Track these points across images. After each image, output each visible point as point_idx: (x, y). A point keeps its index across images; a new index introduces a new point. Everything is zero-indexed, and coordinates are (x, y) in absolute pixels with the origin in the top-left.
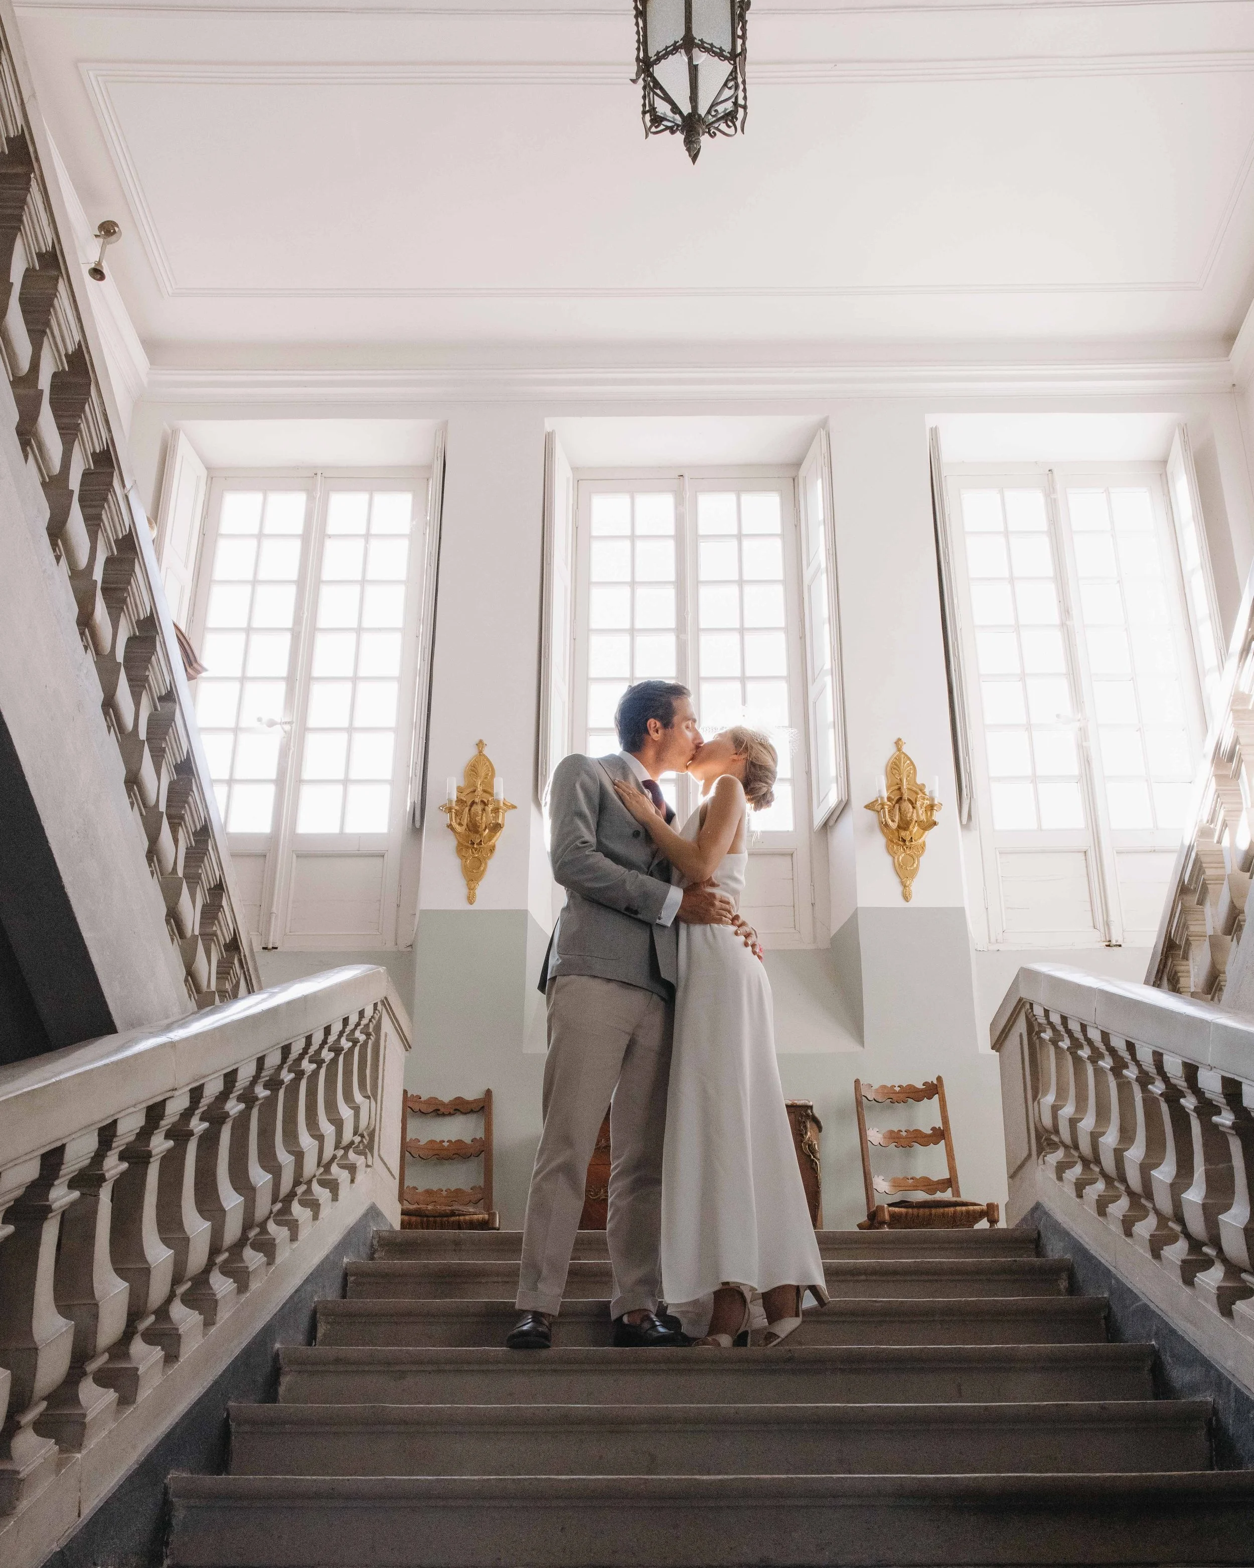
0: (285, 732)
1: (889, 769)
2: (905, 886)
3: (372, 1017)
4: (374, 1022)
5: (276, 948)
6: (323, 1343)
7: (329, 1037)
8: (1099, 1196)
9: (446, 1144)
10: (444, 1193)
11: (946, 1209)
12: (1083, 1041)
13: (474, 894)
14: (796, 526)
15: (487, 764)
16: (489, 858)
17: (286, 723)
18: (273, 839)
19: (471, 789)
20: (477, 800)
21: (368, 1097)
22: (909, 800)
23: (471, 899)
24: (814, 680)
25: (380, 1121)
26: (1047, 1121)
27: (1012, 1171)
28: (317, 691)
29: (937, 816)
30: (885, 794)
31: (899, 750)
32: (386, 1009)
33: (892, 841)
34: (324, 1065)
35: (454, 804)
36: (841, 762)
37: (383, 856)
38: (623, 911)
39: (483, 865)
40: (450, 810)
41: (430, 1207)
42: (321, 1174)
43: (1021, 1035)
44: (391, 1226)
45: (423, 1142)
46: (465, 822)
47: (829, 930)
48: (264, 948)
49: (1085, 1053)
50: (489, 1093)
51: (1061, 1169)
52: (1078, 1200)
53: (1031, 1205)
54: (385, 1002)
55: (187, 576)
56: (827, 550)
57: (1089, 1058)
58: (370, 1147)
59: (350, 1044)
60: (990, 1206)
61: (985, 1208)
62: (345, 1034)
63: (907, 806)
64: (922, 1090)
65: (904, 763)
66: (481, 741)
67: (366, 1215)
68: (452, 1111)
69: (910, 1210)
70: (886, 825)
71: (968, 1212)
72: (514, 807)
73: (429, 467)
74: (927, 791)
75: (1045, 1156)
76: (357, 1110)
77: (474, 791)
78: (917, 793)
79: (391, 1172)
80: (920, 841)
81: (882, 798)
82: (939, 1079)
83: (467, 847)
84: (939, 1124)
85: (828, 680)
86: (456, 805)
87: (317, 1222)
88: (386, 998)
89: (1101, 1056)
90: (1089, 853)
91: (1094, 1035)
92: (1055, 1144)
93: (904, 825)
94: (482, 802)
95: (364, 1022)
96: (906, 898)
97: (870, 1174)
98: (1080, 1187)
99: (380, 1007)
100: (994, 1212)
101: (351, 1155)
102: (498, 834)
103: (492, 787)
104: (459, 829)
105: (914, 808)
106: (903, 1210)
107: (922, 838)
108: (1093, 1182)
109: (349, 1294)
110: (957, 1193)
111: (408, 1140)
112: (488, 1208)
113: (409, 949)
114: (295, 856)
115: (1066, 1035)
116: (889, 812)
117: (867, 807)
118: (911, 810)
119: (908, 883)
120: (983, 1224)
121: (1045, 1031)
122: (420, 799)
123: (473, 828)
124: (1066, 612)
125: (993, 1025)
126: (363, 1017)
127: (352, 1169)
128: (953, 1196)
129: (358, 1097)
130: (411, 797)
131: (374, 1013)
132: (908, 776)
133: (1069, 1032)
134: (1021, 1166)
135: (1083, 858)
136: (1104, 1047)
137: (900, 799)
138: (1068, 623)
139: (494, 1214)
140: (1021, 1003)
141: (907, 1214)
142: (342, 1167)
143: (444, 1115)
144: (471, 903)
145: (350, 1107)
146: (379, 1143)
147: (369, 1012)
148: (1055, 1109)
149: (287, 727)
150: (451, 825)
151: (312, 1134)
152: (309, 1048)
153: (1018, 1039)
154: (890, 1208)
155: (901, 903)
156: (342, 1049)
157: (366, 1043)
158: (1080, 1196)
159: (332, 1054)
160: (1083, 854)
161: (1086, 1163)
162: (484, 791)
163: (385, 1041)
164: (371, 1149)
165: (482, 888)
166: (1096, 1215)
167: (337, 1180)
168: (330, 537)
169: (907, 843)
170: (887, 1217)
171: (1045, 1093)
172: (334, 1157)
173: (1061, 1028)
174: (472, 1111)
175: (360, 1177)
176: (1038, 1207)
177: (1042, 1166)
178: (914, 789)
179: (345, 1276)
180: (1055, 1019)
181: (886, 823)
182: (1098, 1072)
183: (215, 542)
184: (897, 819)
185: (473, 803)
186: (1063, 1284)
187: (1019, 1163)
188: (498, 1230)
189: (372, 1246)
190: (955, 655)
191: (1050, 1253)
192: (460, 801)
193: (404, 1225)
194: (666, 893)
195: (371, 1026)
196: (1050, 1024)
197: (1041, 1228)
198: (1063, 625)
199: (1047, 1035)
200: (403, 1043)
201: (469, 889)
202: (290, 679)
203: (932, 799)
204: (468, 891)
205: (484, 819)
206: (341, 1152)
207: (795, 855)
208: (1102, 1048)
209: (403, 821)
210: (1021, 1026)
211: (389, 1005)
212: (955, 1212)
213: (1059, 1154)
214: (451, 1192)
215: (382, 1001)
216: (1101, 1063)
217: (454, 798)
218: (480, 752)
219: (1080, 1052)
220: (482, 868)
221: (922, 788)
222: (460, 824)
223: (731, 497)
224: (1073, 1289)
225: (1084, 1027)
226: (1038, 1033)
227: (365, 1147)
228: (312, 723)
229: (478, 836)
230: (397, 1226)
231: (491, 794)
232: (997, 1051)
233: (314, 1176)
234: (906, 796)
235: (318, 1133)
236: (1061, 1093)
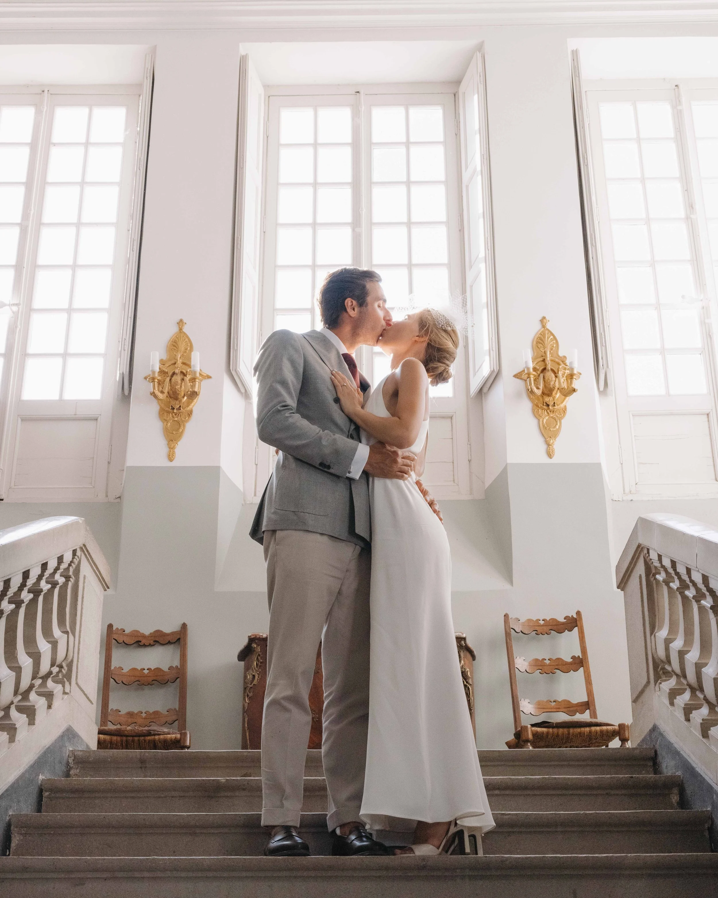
0: (13, 312)
1: (535, 343)
2: (548, 445)
3: (72, 562)
4: (74, 566)
5: (2, 500)
6: (16, 854)
7: (28, 580)
8: (703, 720)
9: (146, 671)
10: (144, 715)
11: (583, 729)
12: (689, 583)
13: (174, 452)
14: (456, 135)
15: (186, 340)
16: (187, 421)
17: (14, 305)
19: (172, 362)
20: (177, 371)
21: (67, 633)
22: (552, 370)
23: (171, 457)
24: (471, 268)
25: (78, 653)
26: (661, 653)
27: (635, 696)
28: (42, 276)
29: (576, 384)
30: (531, 365)
31: (544, 327)
32: (85, 555)
33: (537, 406)
34: (24, 606)
35: (156, 375)
36: (494, 338)
37: (97, 419)
38: (317, 466)
39: (182, 427)
40: (153, 379)
41: (129, 728)
42: (20, 701)
43: (640, 577)
44: (87, 746)
45: (126, 670)
46: (166, 391)
47: (483, 483)
49: (690, 593)
50: (184, 626)
51: (673, 694)
52: (686, 723)
53: (651, 726)
54: (84, 548)
56: (482, 156)
57: (694, 597)
58: (68, 676)
59: (49, 586)
60: (622, 726)
61: (617, 728)
62: (44, 578)
63: (550, 375)
64: (563, 624)
65: (548, 338)
66: (181, 320)
67: (62, 737)
68: (152, 642)
69: (551, 730)
70: (532, 392)
71: (601, 731)
72: (209, 377)
73: (141, 83)
74: (568, 362)
75: (660, 683)
76: (54, 644)
77: (175, 363)
78: (559, 364)
79: (88, 698)
80: (562, 405)
81: (528, 369)
82: (578, 613)
83: (168, 412)
84: (578, 653)
85: (482, 267)
86: (159, 376)
87: (13, 744)
88: (84, 545)
89: (703, 596)
90: (711, 415)
91: (697, 577)
92: (669, 672)
93: (548, 392)
94: (182, 372)
95: (63, 566)
96: (550, 455)
97: (517, 698)
98: (688, 712)
99: (79, 553)
100: (624, 731)
101: (50, 683)
102: (195, 401)
103: (189, 359)
104: (161, 396)
105: (556, 377)
106: (545, 730)
107: (564, 403)
108: (698, 707)
109: (43, 808)
110: (594, 715)
111: (112, 668)
112: (182, 727)
113: (118, 500)
114: (20, 420)
115: (676, 578)
116: (535, 380)
117: (516, 376)
118: (554, 379)
119: (551, 441)
120: (615, 743)
121: (659, 574)
122: (127, 370)
123: (174, 395)
124: (690, 206)
125: (618, 567)
126: (62, 562)
127: (49, 696)
128: (591, 718)
129: (57, 632)
130: (119, 369)
131: (73, 558)
132: (552, 349)
133: (678, 574)
134: (642, 692)
135: (706, 420)
137: (544, 370)
139: (185, 734)
140: (640, 548)
141: (548, 733)
142: (40, 694)
143: (145, 646)
144: (171, 461)
145: (48, 642)
146: (77, 672)
147: (68, 557)
148: (667, 643)
149: (15, 309)
150: (154, 393)
151: (8, 666)
152: (8, 591)
153: (638, 580)
154: (533, 728)
155: (545, 460)
156: (41, 591)
157: (66, 584)
159: (31, 596)
160: (706, 416)
161: (693, 690)
162: (184, 363)
163: (84, 582)
164: (69, 680)
165: (181, 447)
166: (701, 737)
167: (34, 706)
168: (54, 145)
169: (551, 408)
170: (530, 736)
171: (661, 628)
172: (31, 687)
173: (671, 571)
174: (169, 643)
175: (57, 703)
176: (655, 728)
177: (658, 693)
178: (557, 360)
179: (41, 791)
180: (667, 563)
181: (532, 390)
182: (702, 609)
184: (541, 386)
185: (174, 373)
186: (675, 798)
187: (640, 689)
188: (188, 748)
189: (68, 763)
191: (665, 771)
192: (162, 372)
193: (101, 744)
194: (355, 450)
195: (71, 570)
196: (663, 567)
197: (657, 747)
198: (688, 218)
199: (661, 577)
200: (102, 584)
201: (170, 448)
202: (18, 267)
203: (572, 369)
204: (168, 450)
205: (183, 387)
206: (40, 681)
207: (454, 418)
208: (704, 589)
209: (114, 389)
210: (640, 569)
211: (88, 551)
212: (590, 732)
213: (671, 683)
214: (151, 714)
215: (81, 548)
216: (703, 602)
217: (157, 370)
218: (181, 329)
219: (687, 593)
220: (181, 430)
221: (563, 360)
222: (162, 392)
223: (401, 111)
224: (683, 803)
225: (689, 571)
226: (654, 575)
227: (64, 676)
228: (37, 304)
229: (177, 402)
230: (93, 745)
231: (189, 366)
232: (622, 590)
233: (12, 703)
234: (549, 367)
235: (16, 665)
236: (673, 628)
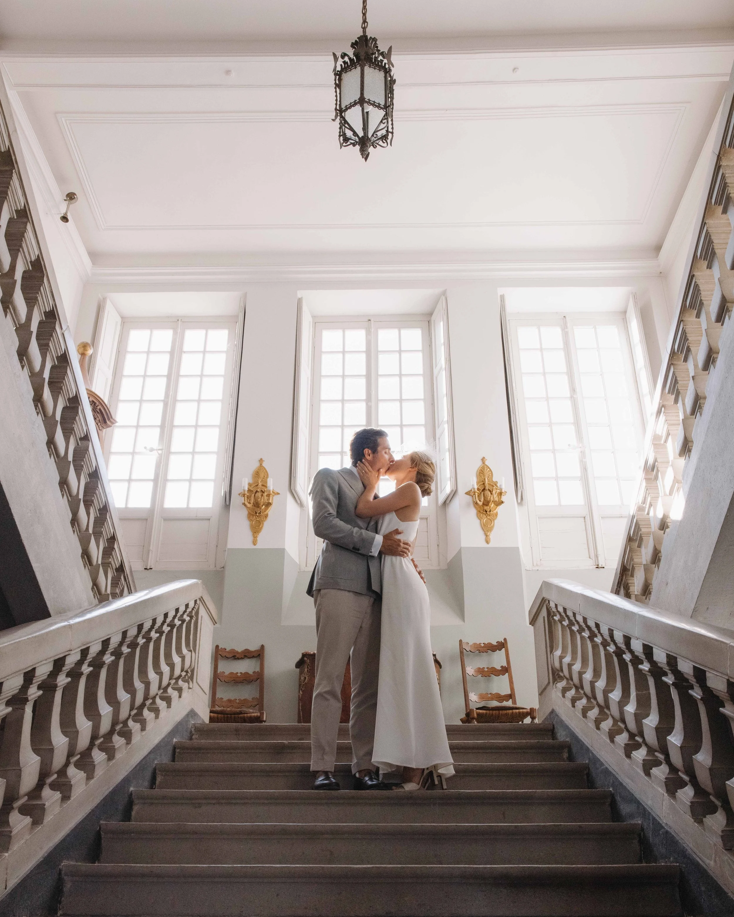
0: (159, 454)
1: (478, 473)
2: (487, 536)
3: (194, 607)
4: (195, 610)
5: (152, 569)
6: (160, 787)
7: (167, 619)
8: (583, 707)
9: (239, 674)
10: (238, 701)
11: (508, 711)
12: (574, 622)
13: (256, 540)
14: (430, 346)
15: (265, 471)
16: (265, 521)
17: (159, 449)
18: (151, 511)
19: (256, 484)
20: (258, 490)
21: (191, 651)
22: (489, 490)
23: (255, 543)
24: (439, 427)
25: (198, 664)
26: (557, 665)
27: (540, 692)
28: (176, 432)
29: (503, 498)
30: (476, 487)
31: (484, 463)
32: (202, 603)
33: (480, 512)
34: (164, 635)
35: (246, 492)
36: (453, 470)
37: (209, 520)
38: (350, 549)
39: (261, 524)
40: (244, 495)
41: (228, 709)
42: (162, 693)
43: (544, 617)
44: (203, 720)
45: (227, 673)
46: (252, 502)
47: (447, 559)
48: (145, 569)
49: (575, 628)
50: (263, 646)
51: (564, 691)
52: (573, 709)
53: (550, 710)
54: (201, 599)
55: (109, 374)
56: (446, 359)
57: (577, 631)
58: (192, 678)
59: (180, 622)
60: (532, 710)
61: (529, 710)
62: (177, 617)
63: (488, 493)
64: (496, 646)
65: (486, 470)
66: (261, 459)
67: (187, 715)
68: (243, 656)
69: (488, 712)
70: (476, 503)
71: (519, 713)
72: (278, 494)
73: (237, 316)
74: (498, 485)
75: (556, 684)
76: (183, 658)
77: (257, 485)
78: (493, 486)
79: (204, 691)
80: (495, 512)
81: (474, 489)
82: (505, 639)
83: (253, 515)
84: (505, 664)
85: (446, 426)
86: (247, 493)
87: (158, 720)
88: (202, 597)
89: (583, 630)
90: (586, 518)
91: (580, 619)
92: (562, 677)
93: (486, 503)
94: (262, 491)
95: (189, 610)
96: (487, 542)
97: (467, 692)
98: (574, 701)
99: (198, 602)
100: (534, 713)
101: (180, 682)
102: (270, 508)
103: (266, 482)
104: (249, 505)
105: (491, 494)
106: (484, 711)
107: (496, 510)
108: (580, 699)
109: (176, 759)
110: (514, 702)
111: (219, 672)
112: (261, 709)
113: (222, 569)
114: (163, 520)
115: (566, 618)
116: (478, 496)
117: (466, 493)
118: (490, 495)
119: (488, 534)
120: (528, 720)
121: (556, 616)
122: (229, 490)
123: (257, 505)
124: (573, 390)
125: (530, 612)
126: (188, 608)
127: (180, 690)
128: (512, 704)
129: (185, 651)
130: (223, 489)
131: (195, 605)
132: (489, 477)
133: (567, 616)
134: (545, 689)
135: (584, 521)
136: (585, 625)
137: (484, 490)
138: (574, 396)
139: (263, 713)
140: (544, 600)
141: (486, 713)
142: (174, 689)
143: (238, 659)
144: (255, 545)
145: (180, 657)
146: (197, 675)
147: (191, 605)
148: (561, 658)
149: (160, 452)
150: (244, 503)
151: (156, 671)
152: (155, 625)
153: (542, 619)
154: (477, 711)
155: (485, 545)
156: (175, 625)
157: (190, 621)
158: (574, 706)
159: (169, 628)
160: (583, 518)
161: (577, 688)
162: (263, 485)
163: (201, 620)
164: (192, 680)
165: (261, 537)
166: (582, 717)
167: (170, 696)
168: (185, 352)
169: (488, 513)
170: (475, 715)
171: (557, 649)
172: (169, 684)
173: (563, 614)
174: (253, 657)
175: (184, 694)
176: (553, 711)
177: (555, 689)
178: (492, 484)
179: (174, 748)
180: (561, 609)
181: (476, 502)
182: (582, 638)
183: (125, 356)
184: (482, 500)
185: (257, 491)
186: (565, 755)
187: (543, 687)
188: (265, 722)
189: (191, 732)
190: (513, 413)
191: (559, 737)
192: (249, 490)
193: (212, 720)
194: (374, 538)
195: (194, 612)
196: (558, 611)
197: (554, 723)
198: (572, 397)
199: (557, 618)
200: (213, 621)
201: (254, 537)
202: (162, 427)
203: (501, 489)
204: (253, 538)
205: (262, 500)
206: (174, 681)
207: (428, 519)
208: (584, 626)
209: (220, 501)
210: (544, 613)
211: (203, 600)
212: (512, 712)
213: (563, 684)
214: (242, 701)
215: (200, 599)
216: (583, 634)
217: (246, 489)
218: (261, 465)
219: (573, 628)
220: (261, 526)
221: (496, 484)
222: (249, 503)
223: (396, 331)
224: (571, 758)
225: (574, 614)
226: (553, 616)
227: (189, 678)
228: (173, 449)
229: (259, 509)
230: (207, 721)
231: (266, 487)
232: (533, 626)
233: (157, 694)
234: (487, 488)
235: (159, 671)
236: (564, 650)
